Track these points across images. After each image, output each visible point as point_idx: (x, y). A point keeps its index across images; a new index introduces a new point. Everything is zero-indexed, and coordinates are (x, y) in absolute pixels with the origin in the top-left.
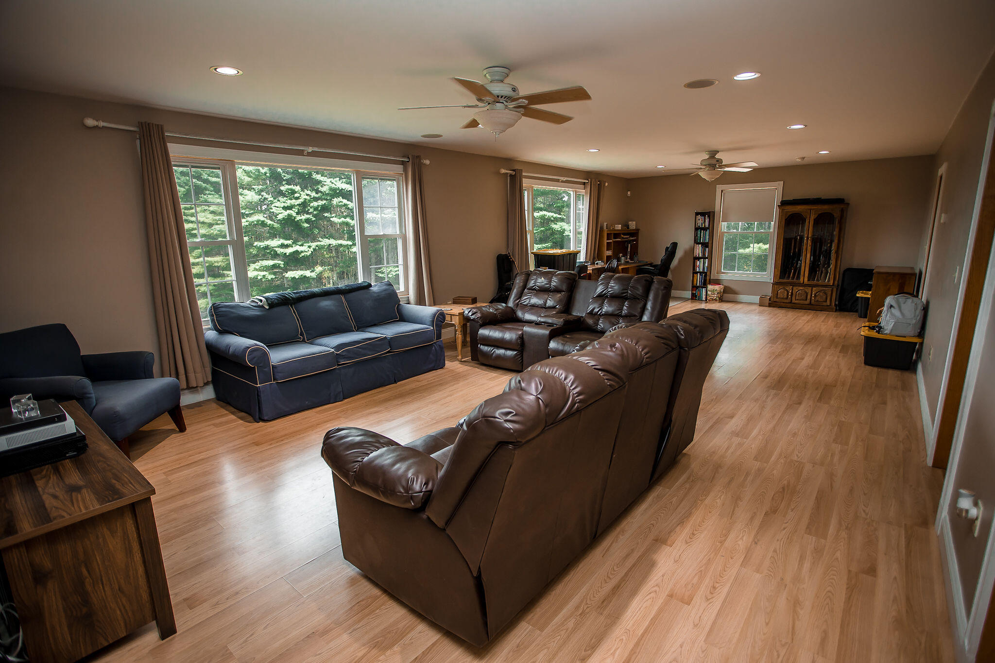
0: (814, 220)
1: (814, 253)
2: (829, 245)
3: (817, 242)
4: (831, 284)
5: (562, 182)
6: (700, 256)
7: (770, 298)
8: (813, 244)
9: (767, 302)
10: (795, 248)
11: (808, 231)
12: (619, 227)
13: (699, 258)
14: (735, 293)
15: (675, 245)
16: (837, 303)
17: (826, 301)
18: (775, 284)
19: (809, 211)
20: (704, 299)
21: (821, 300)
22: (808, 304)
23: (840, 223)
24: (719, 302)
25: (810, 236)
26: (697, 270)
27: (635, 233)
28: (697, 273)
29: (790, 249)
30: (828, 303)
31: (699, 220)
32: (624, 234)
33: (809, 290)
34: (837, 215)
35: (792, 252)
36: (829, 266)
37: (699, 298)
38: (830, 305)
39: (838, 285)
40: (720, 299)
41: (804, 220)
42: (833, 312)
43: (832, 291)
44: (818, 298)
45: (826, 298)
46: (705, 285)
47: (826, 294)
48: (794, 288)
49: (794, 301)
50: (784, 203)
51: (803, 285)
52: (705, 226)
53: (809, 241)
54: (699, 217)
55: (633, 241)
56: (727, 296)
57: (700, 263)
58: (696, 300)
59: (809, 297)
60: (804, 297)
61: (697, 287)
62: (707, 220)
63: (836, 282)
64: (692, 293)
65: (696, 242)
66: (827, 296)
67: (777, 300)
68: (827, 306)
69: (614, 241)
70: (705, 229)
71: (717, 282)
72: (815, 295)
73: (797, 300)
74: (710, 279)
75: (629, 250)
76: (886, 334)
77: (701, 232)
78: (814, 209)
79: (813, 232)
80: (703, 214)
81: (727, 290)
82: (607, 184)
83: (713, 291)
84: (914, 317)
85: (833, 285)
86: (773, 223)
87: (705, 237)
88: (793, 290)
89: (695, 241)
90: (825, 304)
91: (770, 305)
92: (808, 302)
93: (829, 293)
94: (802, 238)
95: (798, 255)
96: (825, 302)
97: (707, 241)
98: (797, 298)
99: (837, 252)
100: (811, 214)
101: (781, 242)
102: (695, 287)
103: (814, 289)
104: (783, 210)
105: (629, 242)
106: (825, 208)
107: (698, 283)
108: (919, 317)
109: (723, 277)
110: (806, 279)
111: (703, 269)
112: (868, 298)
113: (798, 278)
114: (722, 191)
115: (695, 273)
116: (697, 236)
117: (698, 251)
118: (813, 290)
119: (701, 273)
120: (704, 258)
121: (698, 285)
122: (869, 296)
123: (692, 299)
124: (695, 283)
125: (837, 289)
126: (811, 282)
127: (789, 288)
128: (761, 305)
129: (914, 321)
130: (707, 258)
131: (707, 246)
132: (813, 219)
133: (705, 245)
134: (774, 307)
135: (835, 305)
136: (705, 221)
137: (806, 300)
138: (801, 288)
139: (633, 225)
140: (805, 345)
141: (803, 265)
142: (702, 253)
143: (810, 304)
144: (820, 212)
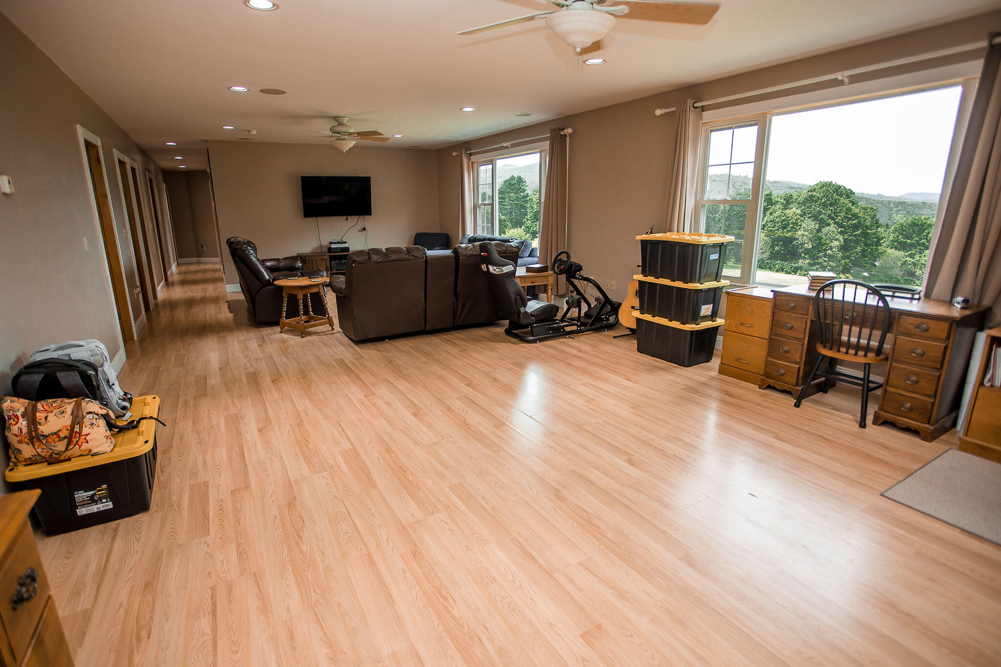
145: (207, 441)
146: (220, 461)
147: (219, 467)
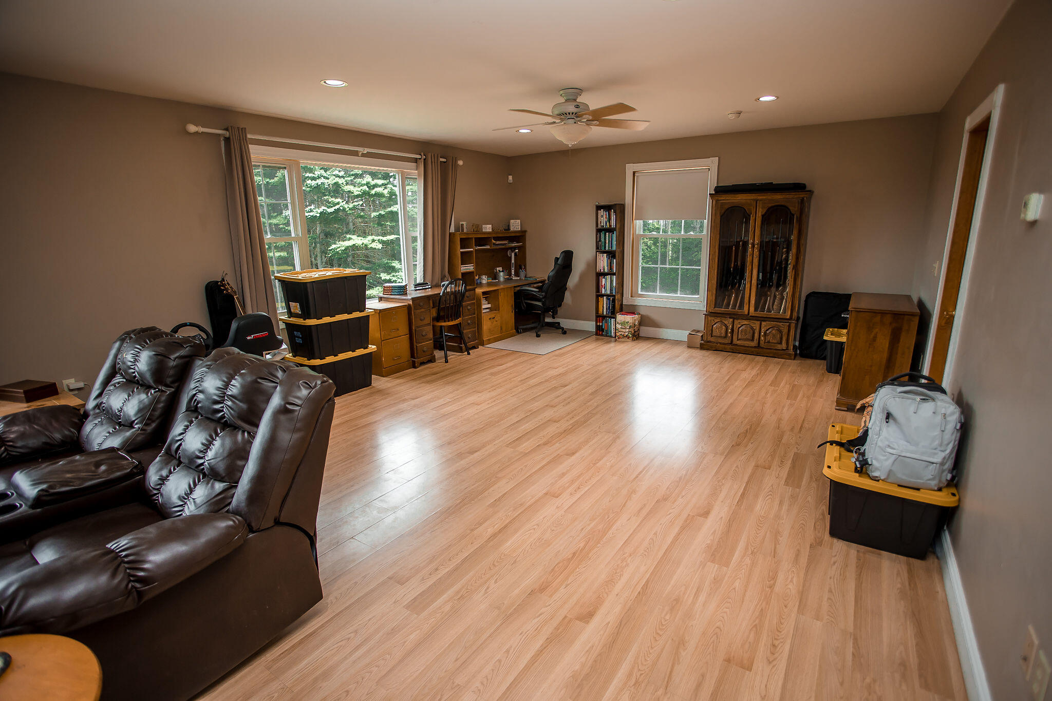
0: (763, 216)
1: (763, 268)
2: (784, 256)
3: (769, 251)
4: (788, 317)
5: (363, 155)
6: (606, 270)
7: (702, 336)
8: (762, 255)
9: (698, 341)
10: (736, 260)
11: (754, 235)
12: (488, 228)
13: (604, 275)
14: (656, 325)
15: (568, 256)
16: (797, 344)
17: (781, 343)
18: (710, 314)
19: (755, 202)
20: (613, 334)
21: (773, 341)
22: (755, 347)
23: (800, 221)
24: (633, 340)
25: (756, 241)
26: (603, 292)
27: (520, 237)
28: (603, 296)
29: (729, 261)
30: (784, 346)
31: (602, 216)
32: (496, 239)
33: (756, 325)
34: (794, 209)
35: (732, 266)
36: (784, 290)
37: (607, 333)
38: (787, 349)
39: (798, 318)
40: (634, 335)
41: (747, 217)
42: (790, 359)
43: (789, 327)
44: (769, 338)
45: (781, 338)
46: (613, 314)
47: (780, 332)
48: (736, 322)
49: (735, 341)
50: (720, 191)
51: (748, 317)
52: (610, 226)
53: (756, 251)
54: (601, 212)
55: (519, 247)
56: (645, 331)
57: (606, 282)
58: (602, 335)
59: (756, 335)
60: (749, 336)
61: (604, 317)
62: (613, 217)
63: (795, 314)
64: (596, 325)
65: (599, 249)
66: (782, 335)
67: (712, 339)
68: (783, 350)
69: (476, 250)
70: (610, 230)
71: (632, 310)
72: (765, 333)
73: (740, 339)
74: (622, 305)
75: (513, 261)
76: (876, 479)
77: (605, 235)
78: (761, 200)
79: (761, 235)
80: (608, 208)
81: (645, 321)
82: (460, 163)
83: (623, 324)
84: (941, 445)
85: (791, 318)
86: (706, 221)
87: (611, 242)
88: (733, 324)
89: (597, 248)
90: (779, 347)
91: (702, 347)
92: (754, 344)
93: (785, 331)
94: (745, 244)
95: (740, 273)
96: (779, 344)
97: (614, 248)
98: (739, 338)
99: (795, 268)
100: (758, 206)
101: (715, 252)
102: (599, 317)
103: (763, 323)
104: (717, 201)
105: (513, 249)
106: (778, 198)
107: (605, 310)
108: (951, 446)
109: (639, 302)
110: (752, 309)
111: (611, 290)
112: (842, 343)
113: (741, 306)
114: (634, 173)
115: (599, 295)
116: (600, 241)
117: (603, 263)
118: (763, 326)
119: (607, 296)
120: (611, 274)
121: (605, 313)
122: (844, 339)
123: (597, 334)
124: (600, 310)
125: (797, 325)
126: (759, 314)
127: (729, 322)
128: (690, 346)
129: (938, 458)
130: (614, 274)
131: (614, 257)
132: (760, 215)
133: (611, 255)
134: (708, 349)
135: (794, 346)
136: (610, 219)
137: (753, 340)
138: (746, 322)
139: (515, 225)
140: (726, 456)
141: (748, 286)
142: (608, 266)
143: (759, 346)
144: (770, 205)
145: (768, 532)
146: (766, 499)
147: (770, 493)
